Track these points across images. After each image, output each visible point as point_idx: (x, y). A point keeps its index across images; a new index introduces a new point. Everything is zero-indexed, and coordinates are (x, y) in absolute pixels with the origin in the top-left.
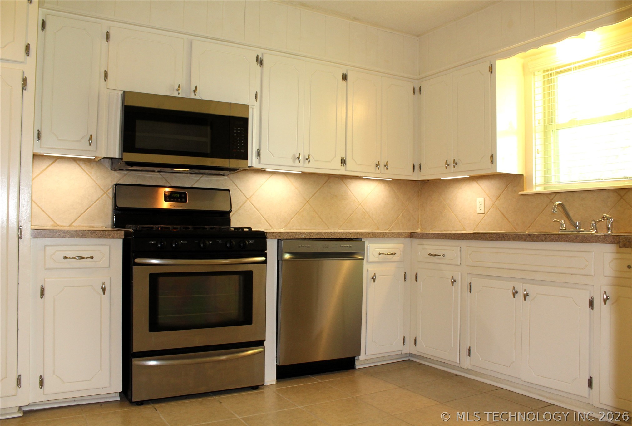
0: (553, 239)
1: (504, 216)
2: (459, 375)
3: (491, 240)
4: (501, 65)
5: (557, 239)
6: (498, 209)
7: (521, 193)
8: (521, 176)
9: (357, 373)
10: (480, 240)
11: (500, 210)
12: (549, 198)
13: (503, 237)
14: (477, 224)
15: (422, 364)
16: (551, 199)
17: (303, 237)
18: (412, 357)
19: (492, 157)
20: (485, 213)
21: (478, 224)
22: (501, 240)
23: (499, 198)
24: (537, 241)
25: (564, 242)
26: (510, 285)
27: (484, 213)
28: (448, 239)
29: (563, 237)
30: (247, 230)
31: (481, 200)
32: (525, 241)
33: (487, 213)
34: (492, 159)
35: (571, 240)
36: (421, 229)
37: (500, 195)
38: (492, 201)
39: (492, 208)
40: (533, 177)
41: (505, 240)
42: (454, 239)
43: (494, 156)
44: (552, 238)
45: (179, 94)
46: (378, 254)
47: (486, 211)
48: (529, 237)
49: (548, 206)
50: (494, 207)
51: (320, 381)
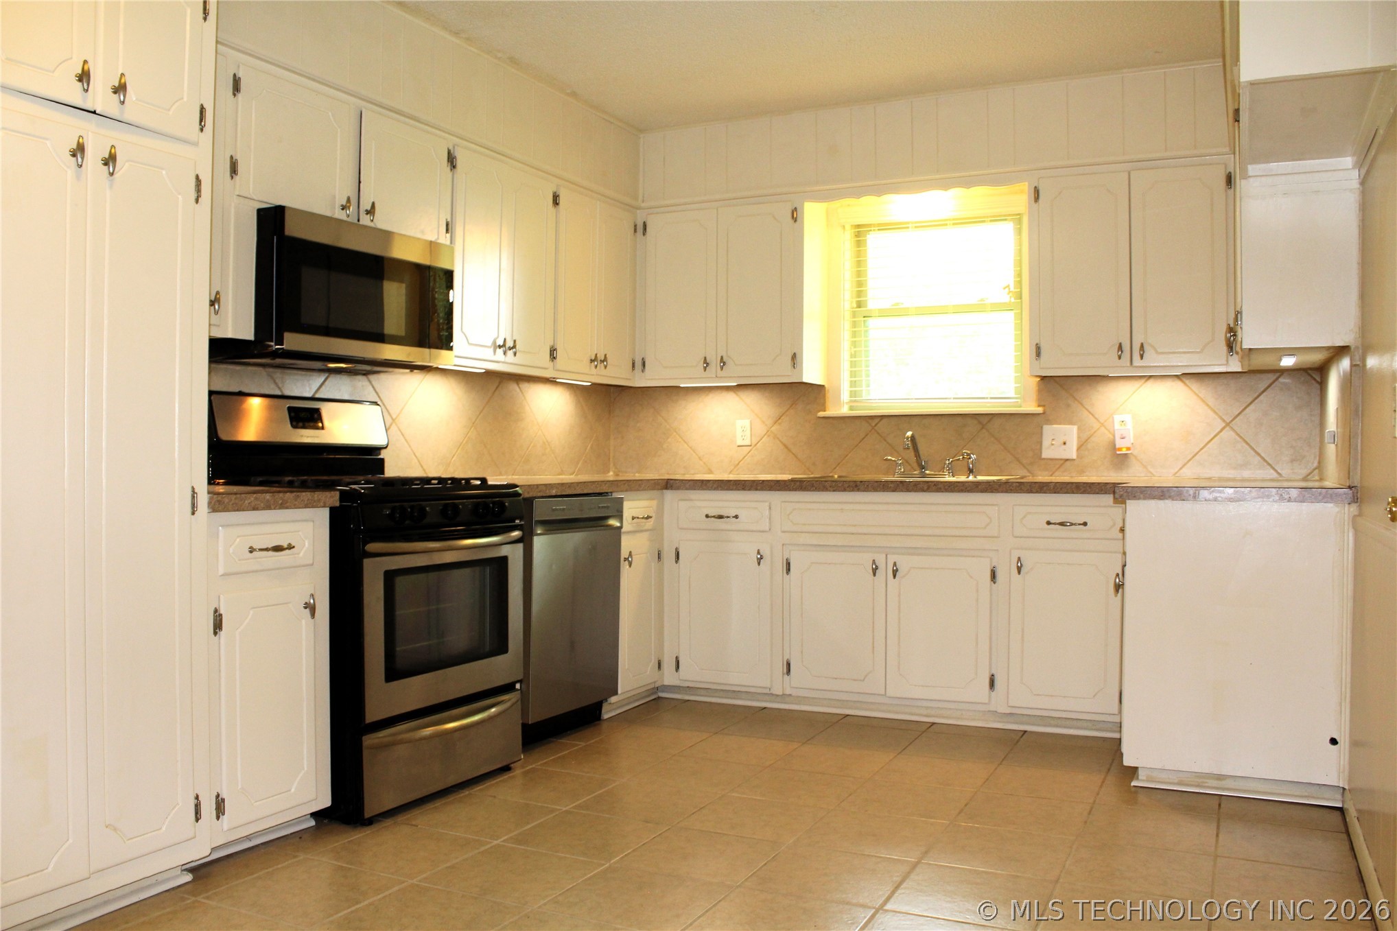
0: (940, 489)
1: (789, 450)
2: (765, 708)
3: (834, 491)
4: (813, 212)
5: (946, 487)
6: (778, 438)
7: (821, 414)
8: (822, 387)
9: (604, 726)
10: (813, 491)
11: (780, 441)
12: (870, 425)
13: (856, 486)
14: (737, 462)
15: (688, 700)
16: (873, 425)
17: (554, 492)
18: (663, 691)
19: (795, 357)
20: (753, 445)
21: (738, 464)
22: (853, 491)
23: (780, 421)
24: (915, 491)
25: (959, 492)
26: (866, 559)
27: (750, 444)
28: (749, 490)
29: (957, 486)
30: (479, 482)
31: (747, 423)
32: (893, 491)
33: (756, 445)
34: (795, 359)
35: (968, 489)
36: (614, 472)
37: (781, 416)
38: (766, 425)
39: (765, 437)
40: (840, 390)
41: (859, 490)
42: (762, 489)
43: (797, 356)
44: (939, 486)
45: (348, 216)
46: (631, 519)
47: (754, 442)
48: (901, 485)
49: (868, 436)
50: (769, 436)
51: (583, 744)
